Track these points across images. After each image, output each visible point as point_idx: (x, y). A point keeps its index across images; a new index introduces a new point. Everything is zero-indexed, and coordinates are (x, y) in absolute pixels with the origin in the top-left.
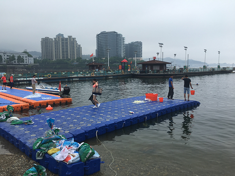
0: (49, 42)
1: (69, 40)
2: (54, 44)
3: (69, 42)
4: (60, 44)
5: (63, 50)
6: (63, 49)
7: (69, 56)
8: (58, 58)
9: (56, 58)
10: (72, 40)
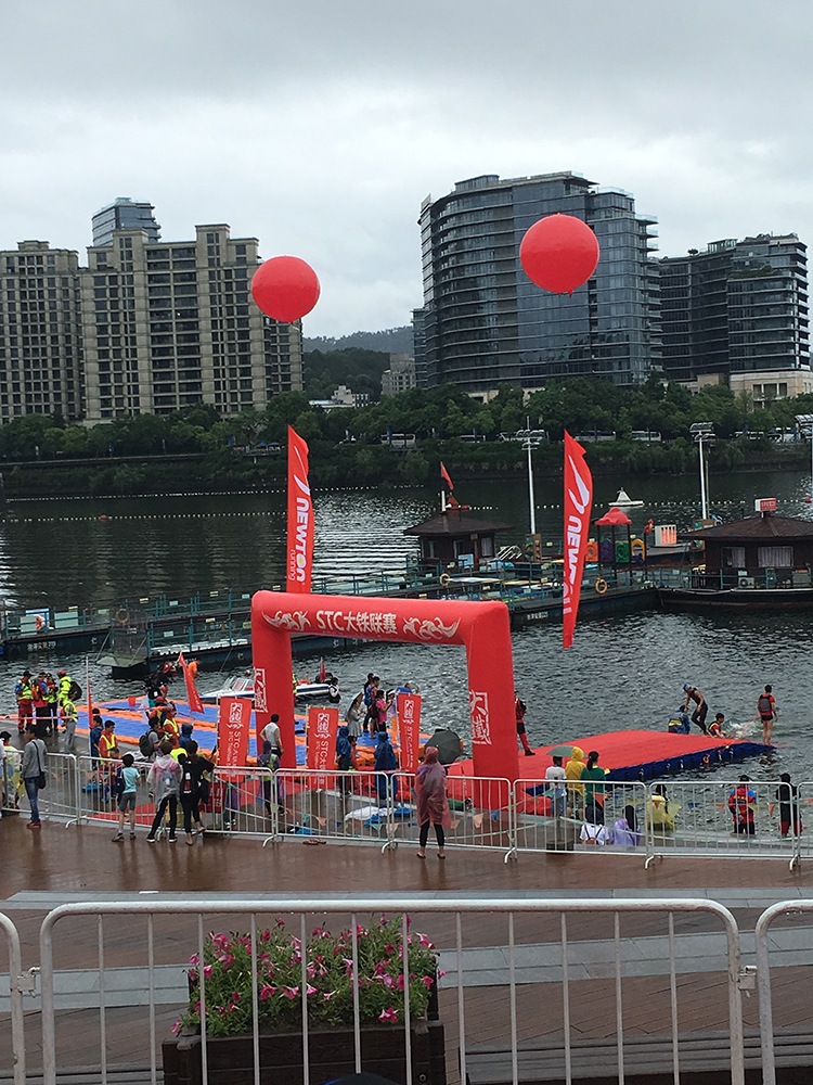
0: (52, 282)
1: (202, 261)
2: (88, 294)
3: (203, 276)
4: (140, 291)
5: (161, 339)
6: (159, 333)
7: (208, 384)
8: (119, 402)
9: (106, 403)
10: (228, 257)
